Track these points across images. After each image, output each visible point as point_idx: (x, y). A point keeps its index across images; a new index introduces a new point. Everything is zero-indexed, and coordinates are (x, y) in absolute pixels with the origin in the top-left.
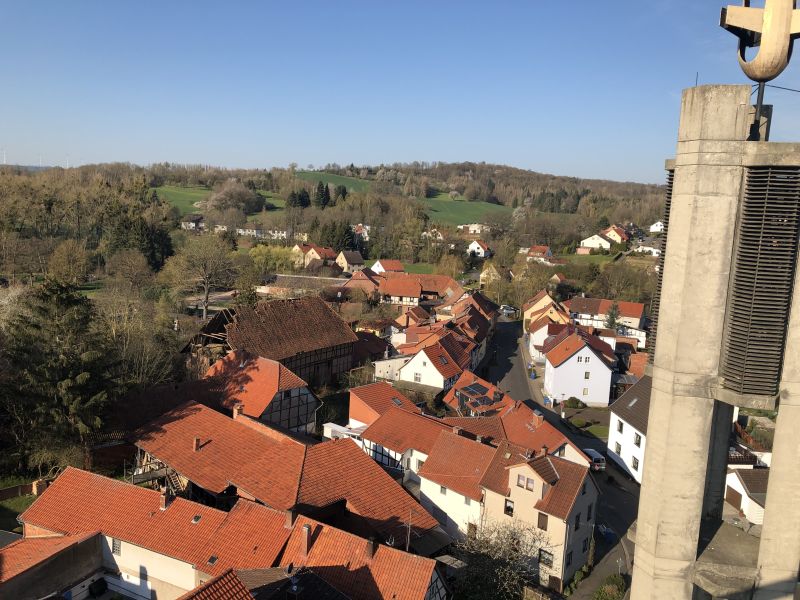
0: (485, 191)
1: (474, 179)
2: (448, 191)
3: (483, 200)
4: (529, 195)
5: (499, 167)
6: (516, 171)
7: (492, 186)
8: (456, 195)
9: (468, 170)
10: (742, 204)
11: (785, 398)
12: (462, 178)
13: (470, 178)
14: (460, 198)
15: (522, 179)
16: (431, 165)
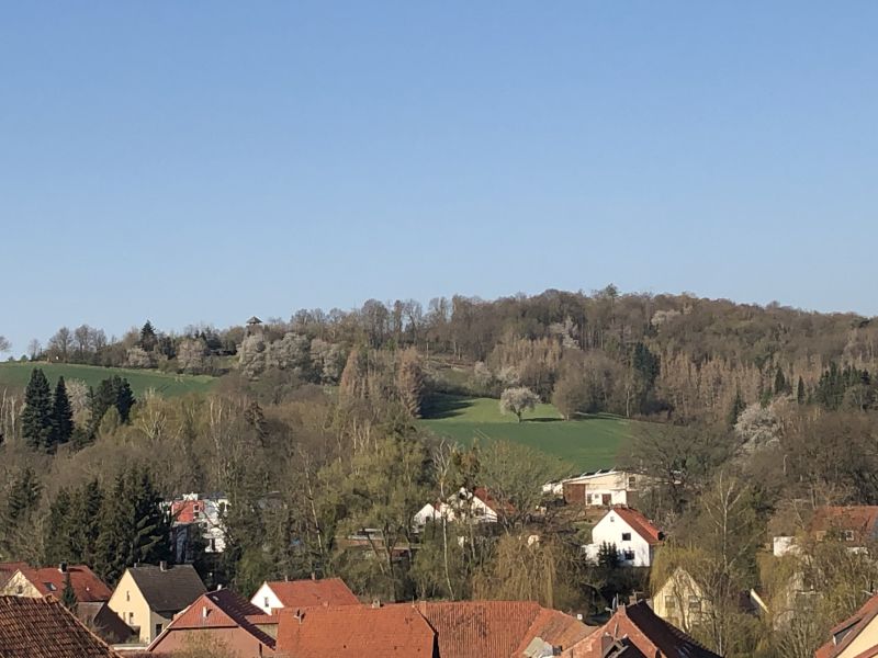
0: (628, 382)
1: (583, 345)
2: (493, 390)
3: (622, 414)
4: (782, 385)
5: (665, 302)
6: (726, 308)
7: (649, 366)
8: (526, 401)
9: (560, 319)
12: (541, 344)
13: (569, 343)
14: (541, 410)
15: (752, 335)
16: (425, 311)
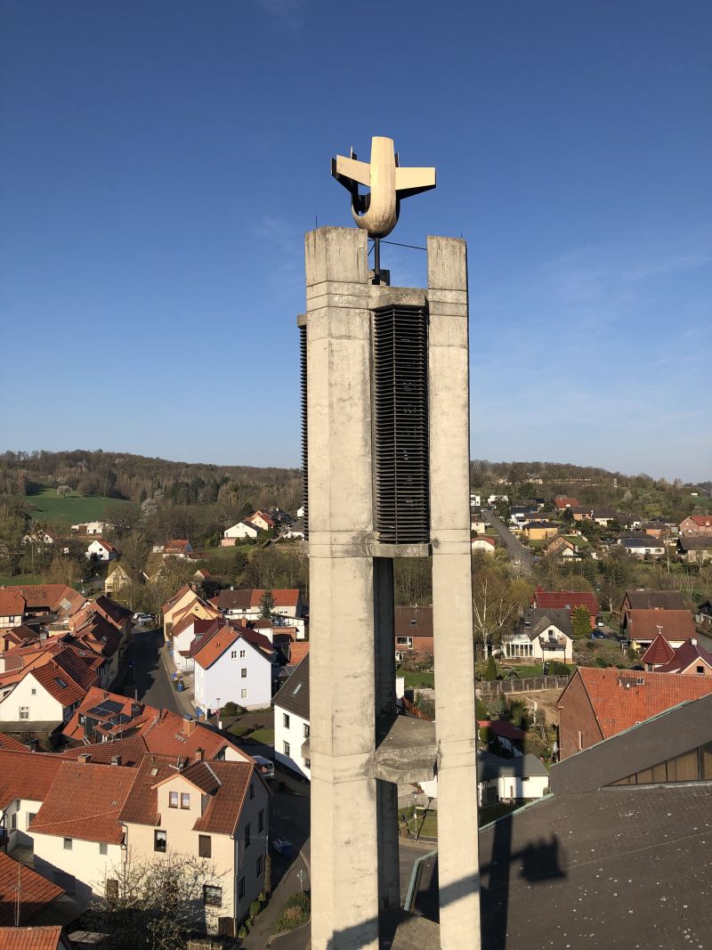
0: (105, 484)
1: (89, 470)
2: (55, 485)
3: (102, 495)
4: (159, 486)
5: (120, 456)
6: (141, 458)
7: (113, 478)
8: (67, 490)
9: (81, 460)
10: (374, 348)
11: (436, 547)
12: (74, 469)
13: (84, 469)
14: (73, 493)
15: (149, 469)
16: (30, 455)
